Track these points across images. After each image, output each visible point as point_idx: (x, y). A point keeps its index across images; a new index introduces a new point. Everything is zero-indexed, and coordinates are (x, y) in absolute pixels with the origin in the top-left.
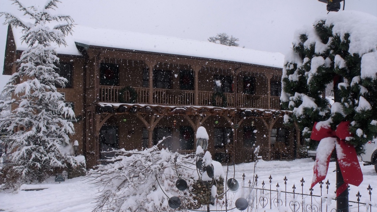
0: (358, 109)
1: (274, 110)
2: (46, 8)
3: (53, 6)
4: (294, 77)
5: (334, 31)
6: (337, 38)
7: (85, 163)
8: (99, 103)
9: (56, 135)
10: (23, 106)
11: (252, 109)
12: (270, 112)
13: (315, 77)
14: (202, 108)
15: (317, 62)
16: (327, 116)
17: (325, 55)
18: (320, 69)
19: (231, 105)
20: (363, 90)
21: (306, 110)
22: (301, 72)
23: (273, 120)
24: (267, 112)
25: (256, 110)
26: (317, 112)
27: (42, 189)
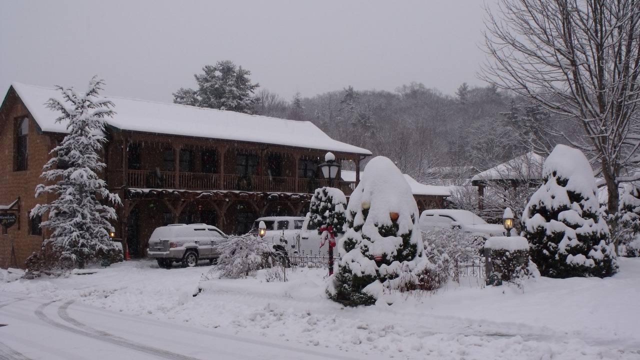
0: (334, 222)
1: (301, 194)
2: (88, 95)
3: (94, 94)
4: (314, 208)
5: (328, 194)
6: (329, 197)
7: (122, 250)
8: (130, 189)
9: (97, 222)
10: (70, 194)
11: (279, 193)
12: (297, 196)
13: (321, 209)
14: (227, 193)
15: (322, 204)
16: (326, 223)
17: (325, 202)
18: (323, 207)
19: (255, 189)
20: (336, 216)
21: (318, 221)
22: (317, 207)
23: (301, 204)
24: (295, 196)
25: (282, 194)
26: (322, 221)
27: (92, 274)
